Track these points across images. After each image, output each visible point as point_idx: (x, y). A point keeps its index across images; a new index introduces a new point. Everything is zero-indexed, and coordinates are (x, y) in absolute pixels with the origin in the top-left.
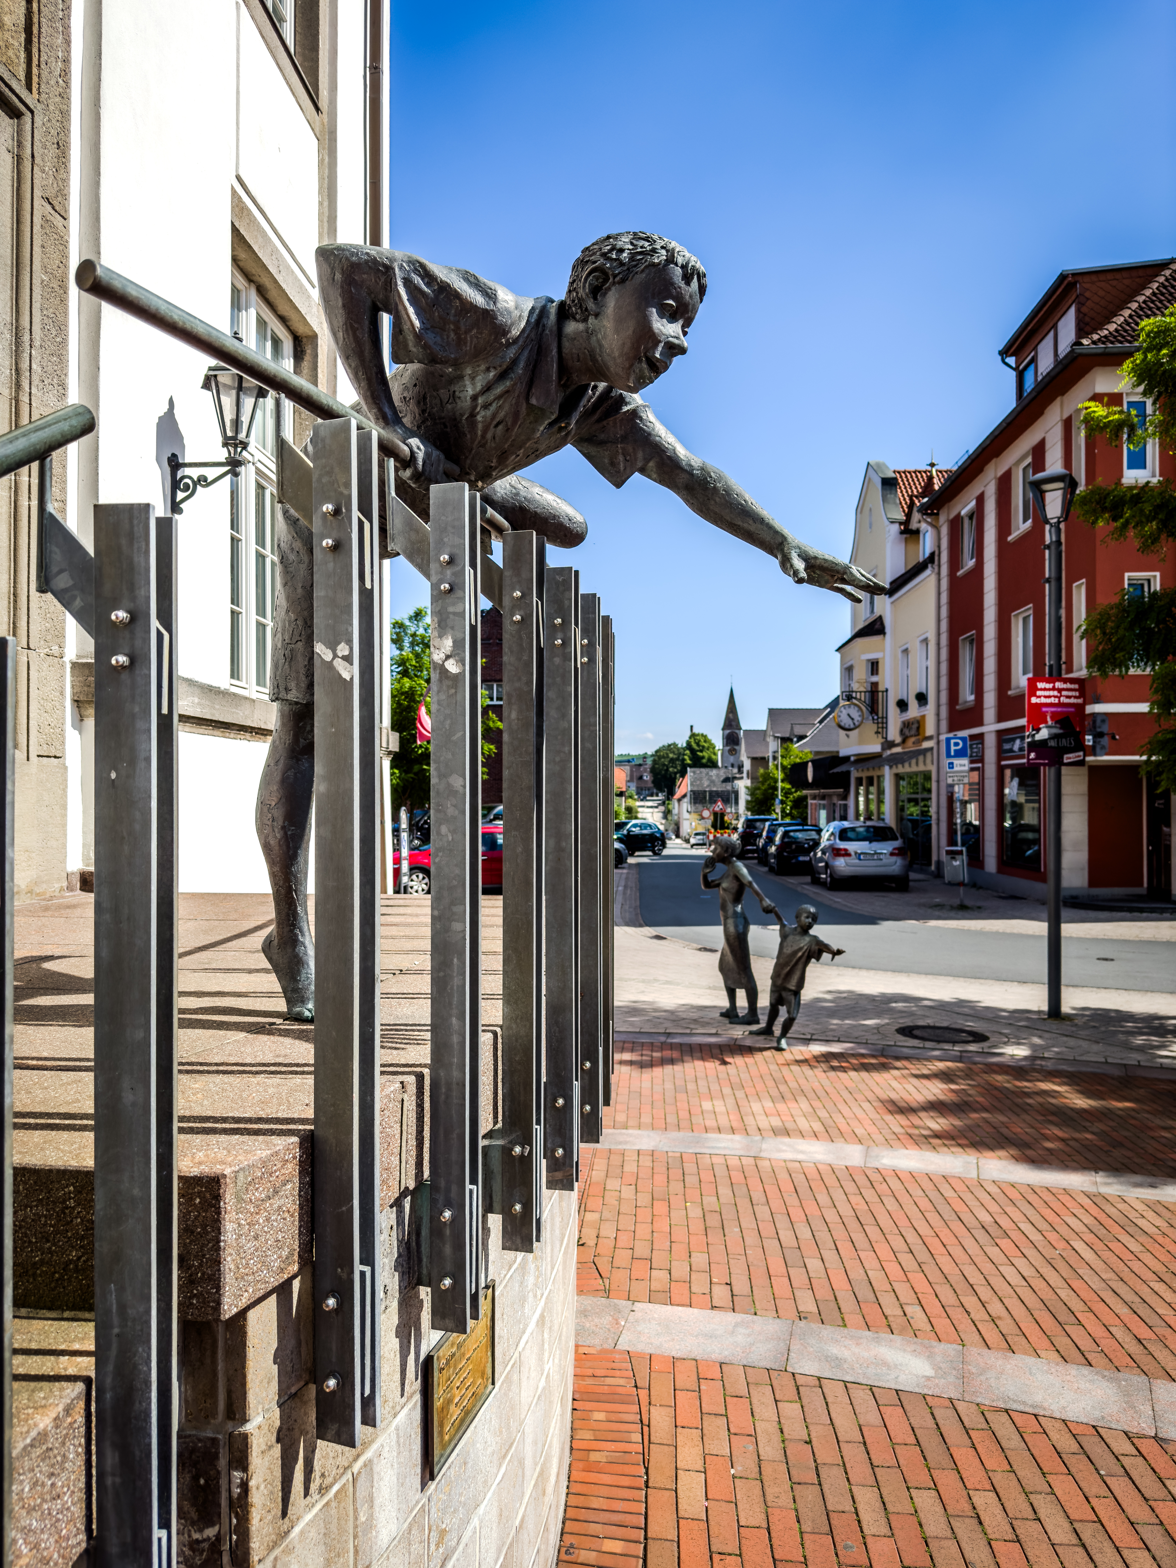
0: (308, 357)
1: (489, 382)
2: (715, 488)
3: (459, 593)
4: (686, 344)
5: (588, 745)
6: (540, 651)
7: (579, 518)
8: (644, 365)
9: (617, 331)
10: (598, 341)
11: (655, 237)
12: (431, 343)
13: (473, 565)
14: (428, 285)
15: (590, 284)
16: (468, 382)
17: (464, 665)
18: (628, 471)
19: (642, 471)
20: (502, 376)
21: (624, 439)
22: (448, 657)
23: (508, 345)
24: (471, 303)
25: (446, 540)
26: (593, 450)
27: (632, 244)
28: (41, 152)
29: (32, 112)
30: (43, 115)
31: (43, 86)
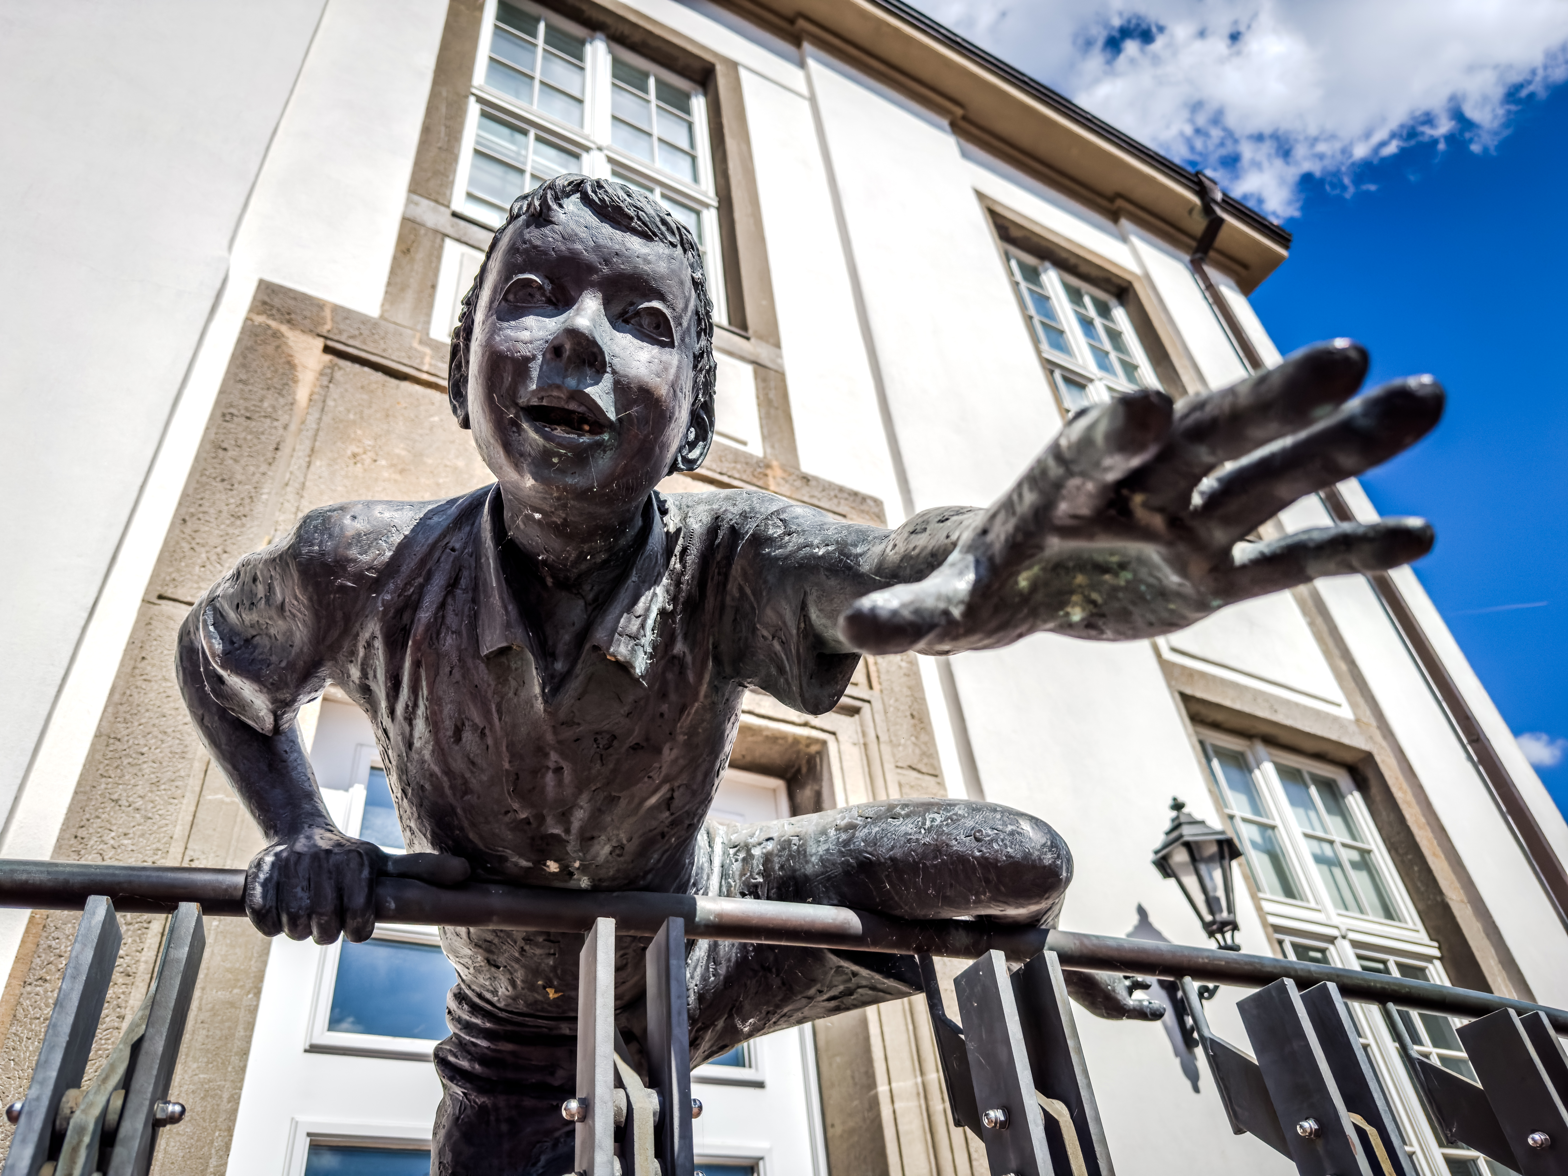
28: (892, 729)
29: (869, 702)
30: (886, 699)
31: (883, 677)
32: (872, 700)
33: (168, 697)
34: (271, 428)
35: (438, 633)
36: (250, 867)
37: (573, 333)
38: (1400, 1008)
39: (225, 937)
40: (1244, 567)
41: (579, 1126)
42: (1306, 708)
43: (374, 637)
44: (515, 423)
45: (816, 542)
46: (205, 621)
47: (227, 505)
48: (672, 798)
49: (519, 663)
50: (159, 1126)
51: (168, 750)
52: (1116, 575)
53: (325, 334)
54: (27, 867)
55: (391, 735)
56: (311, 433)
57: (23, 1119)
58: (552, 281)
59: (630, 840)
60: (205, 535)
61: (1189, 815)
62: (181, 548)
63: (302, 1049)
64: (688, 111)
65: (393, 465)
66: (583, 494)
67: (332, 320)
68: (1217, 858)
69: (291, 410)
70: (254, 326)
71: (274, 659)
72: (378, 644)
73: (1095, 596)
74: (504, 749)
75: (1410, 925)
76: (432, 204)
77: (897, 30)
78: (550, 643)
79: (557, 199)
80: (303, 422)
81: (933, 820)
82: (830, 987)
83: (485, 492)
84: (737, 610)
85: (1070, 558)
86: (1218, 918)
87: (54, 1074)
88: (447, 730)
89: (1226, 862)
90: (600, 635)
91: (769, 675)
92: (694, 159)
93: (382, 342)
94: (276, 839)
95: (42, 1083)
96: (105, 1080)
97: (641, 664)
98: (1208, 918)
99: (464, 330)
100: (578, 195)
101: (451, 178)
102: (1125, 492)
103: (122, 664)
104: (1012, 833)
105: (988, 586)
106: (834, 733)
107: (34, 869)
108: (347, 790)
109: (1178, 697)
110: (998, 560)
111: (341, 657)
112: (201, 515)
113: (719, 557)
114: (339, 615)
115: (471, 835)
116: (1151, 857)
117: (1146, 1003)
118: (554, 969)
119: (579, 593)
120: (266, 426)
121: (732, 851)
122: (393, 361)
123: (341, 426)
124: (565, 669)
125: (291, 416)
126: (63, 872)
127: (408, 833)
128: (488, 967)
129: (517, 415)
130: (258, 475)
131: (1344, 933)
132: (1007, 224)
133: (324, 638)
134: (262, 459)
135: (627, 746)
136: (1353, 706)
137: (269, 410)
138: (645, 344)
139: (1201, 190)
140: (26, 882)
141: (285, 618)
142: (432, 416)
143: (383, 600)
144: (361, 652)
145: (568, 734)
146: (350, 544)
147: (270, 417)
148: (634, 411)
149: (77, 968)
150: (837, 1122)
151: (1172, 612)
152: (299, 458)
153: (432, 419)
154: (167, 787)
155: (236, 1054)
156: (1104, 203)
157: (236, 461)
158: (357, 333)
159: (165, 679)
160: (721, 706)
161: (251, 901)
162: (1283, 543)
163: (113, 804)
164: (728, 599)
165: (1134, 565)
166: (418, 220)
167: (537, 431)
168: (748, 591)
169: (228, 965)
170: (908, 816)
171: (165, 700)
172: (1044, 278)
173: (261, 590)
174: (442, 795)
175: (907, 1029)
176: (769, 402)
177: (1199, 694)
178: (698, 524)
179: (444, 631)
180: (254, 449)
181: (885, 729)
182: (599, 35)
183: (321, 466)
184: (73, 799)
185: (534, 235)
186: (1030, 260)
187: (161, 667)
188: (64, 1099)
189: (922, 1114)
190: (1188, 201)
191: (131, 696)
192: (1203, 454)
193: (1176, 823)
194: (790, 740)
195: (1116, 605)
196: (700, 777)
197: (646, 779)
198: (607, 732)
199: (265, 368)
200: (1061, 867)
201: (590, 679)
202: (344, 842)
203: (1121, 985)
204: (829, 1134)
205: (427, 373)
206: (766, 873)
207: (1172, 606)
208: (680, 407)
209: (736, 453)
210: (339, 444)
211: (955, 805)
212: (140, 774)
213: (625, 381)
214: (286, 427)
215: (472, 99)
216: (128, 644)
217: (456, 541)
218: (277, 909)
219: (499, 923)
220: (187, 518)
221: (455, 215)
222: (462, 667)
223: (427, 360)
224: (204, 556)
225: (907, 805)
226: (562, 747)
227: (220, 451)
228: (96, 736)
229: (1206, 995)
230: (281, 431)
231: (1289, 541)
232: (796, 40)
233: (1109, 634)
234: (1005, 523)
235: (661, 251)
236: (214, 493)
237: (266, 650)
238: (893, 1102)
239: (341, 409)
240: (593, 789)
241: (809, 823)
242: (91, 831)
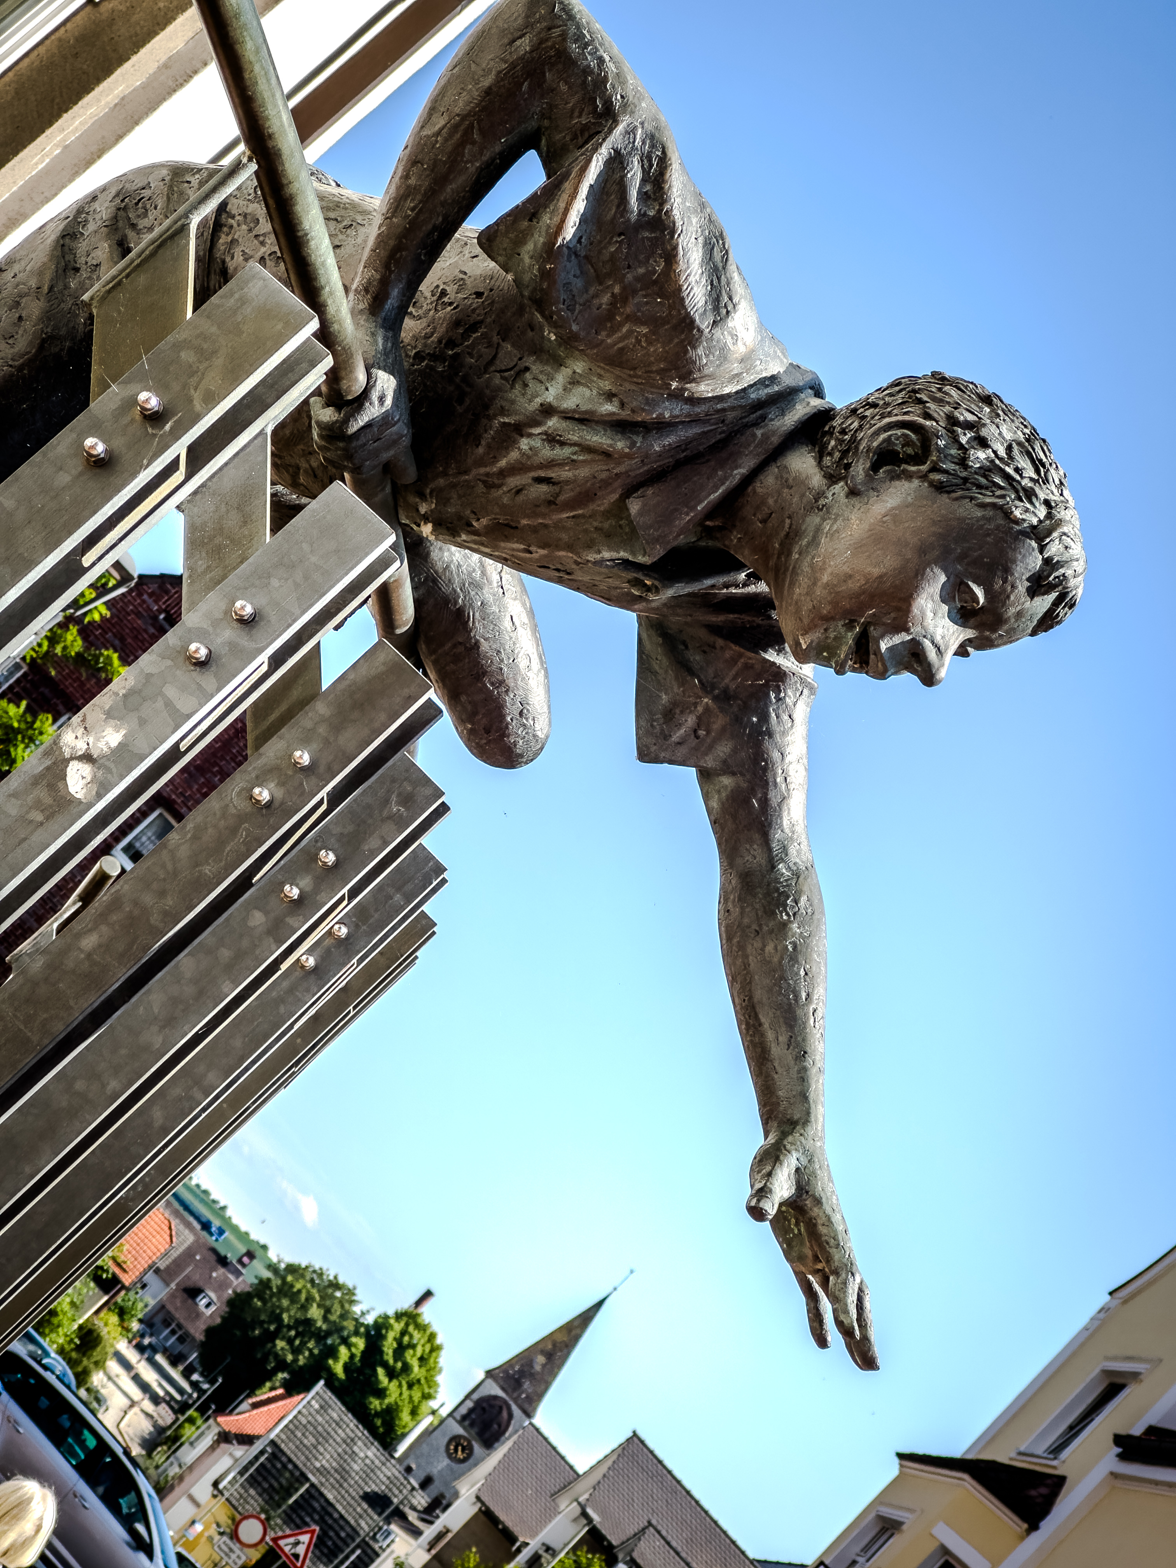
1: (592, 413)
2: (784, 925)
3: (207, 679)
4: (942, 674)
5: (158, 1115)
6: (244, 883)
7: (541, 727)
8: (850, 638)
9: (859, 547)
10: (818, 530)
11: (1054, 476)
12: (562, 277)
13: (276, 661)
14: (644, 197)
15: (888, 440)
16: (561, 377)
17: (99, 796)
18: (682, 751)
19: (705, 775)
20: (621, 426)
21: (724, 698)
22: (87, 758)
23: (677, 396)
24: (679, 289)
25: (275, 582)
26: (661, 661)
27: (1009, 449)
222: (610, 478)
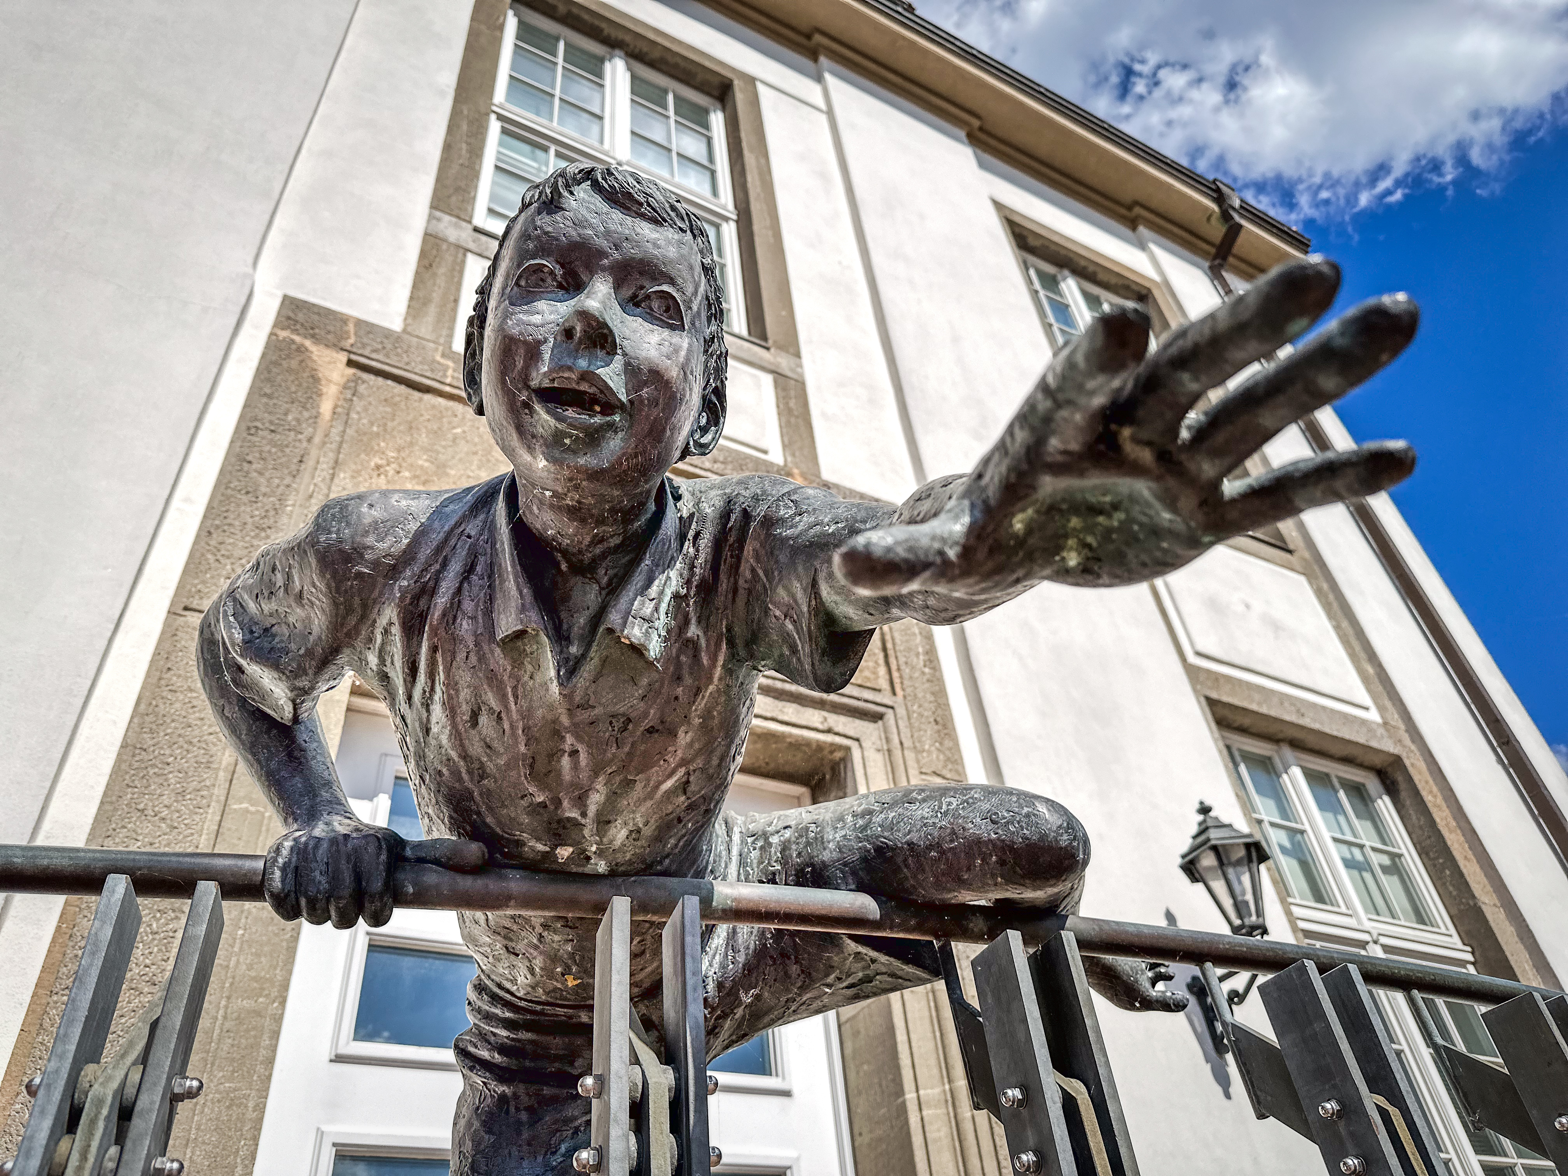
0: (1403, 786)
28: (916, 735)
29: (892, 708)
30: (909, 704)
31: (906, 682)
32: (896, 706)
33: (193, 707)
34: (295, 441)
35: (455, 618)
36: (269, 852)
37: (584, 315)
38: (1425, 996)
39: (250, 947)
40: (1233, 501)
41: (594, 1102)
42: (1332, 711)
43: (391, 624)
44: (526, 405)
45: (826, 520)
46: (225, 612)
47: (252, 517)
48: (688, 782)
49: (535, 647)
50: (177, 1101)
51: (193, 760)
52: (1109, 516)
53: (349, 348)
54: (50, 853)
55: (408, 721)
56: (334, 446)
57: (41, 1093)
58: (563, 266)
59: (646, 824)
60: (229, 547)
61: (1216, 818)
62: (207, 559)
63: (327, 1058)
64: (707, 126)
65: (415, 477)
66: (595, 475)
67: (356, 334)
68: (1245, 862)
69: (315, 423)
70: (278, 340)
71: (293, 646)
72: (396, 630)
73: (1090, 539)
74: (520, 732)
75: (1443, 930)
76: (454, 220)
77: (913, 43)
78: (565, 627)
79: (567, 186)
80: (326, 436)
81: (950, 804)
82: (848, 975)
83: (500, 480)
84: (750, 592)
85: (1064, 500)
86: (1247, 921)
87: (73, 1048)
88: (464, 714)
89: (1255, 865)
90: (614, 618)
91: (782, 655)
92: (713, 173)
93: (404, 356)
94: (295, 826)
95: (61, 1057)
96: (123, 1056)
97: (655, 648)
98: (1237, 922)
99: (479, 317)
100: (589, 182)
101: (472, 194)
102: (1113, 427)
103: (148, 675)
104: (1028, 815)
105: (983, 528)
106: (858, 740)
107: (56, 854)
108: (371, 800)
109: (1203, 700)
110: (992, 502)
111: (359, 644)
112: (226, 528)
113: (731, 540)
114: (357, 601)
115: (489, 820)
116: (1179, 861)
117: (1169, 994)
118: (572, 956)
119: (593, 578)
120: (290, 439)
121: (750, 840)
122: (416, 373)
123: (365, 439)
124: (581, 652)
125: (315, 428)
126: (84, 859)
127: (426, 820)
128: (507, 955)
129: (530, 399)
130: (282, 487)
131: (1375, 938)
132: (1025, 233)
133: (342, 625)
134: (286, 471)
135: (642, 729)
136: (1381, 709)
137: (294, 423)
138: (656, 327)
139: (1220, 198)
140: (48, 867)
141: (303, 606)
142: (454, 428)
143: (400, 587)
144: (379, 639)
145: (583, 716)
146: (367, 532)
147: (294, 430)
148: (645, 392)
149: (96, 944)
150: (865, 1131)
151: (1165, 551)
152: (323, 470)
153: (455, 431)
154: (193, 796)
155: (261, 1063)
156: (1123, 211)
157: (261, 473)
158: (380, 346)
159: (191, 690)
160: (735, 690)
161: (270, 885)
162: (1270, 476)
163: (139, 814)
164: (741, 582)
165: (1126, 504)
166: (441, 235)
167: (548, 412)
168: (761, 573)
169: (253, 974)
170: (924, 800)
171: (191, 711)
172: (1063, 286)
173: (279, 578)
174: (460, 780)
175: (935, 1037)
176: (790, 411)
177: (1225, 699)
178: (710, 508)
179: (460, 616)
180: (279, 461)
181: (909, 735)
182: (617, 52)
183: (344, 478)
184: (99, 809)
185: (545, 221)
186: (1049, 269)
187: (186, 678)
188: (83, 1073)
189: (950, 1122)
190: (1206, 208)
191: (157, 706)
192: (1188, 382)
193: (1203, 826)
194: (814, 746)
195: (1111, 547)
196: (715, 761)
197: (662, 762)
198: (623, 715)
199: (289, 383)
200: (1078, 850)
201: (604, 661)
202: (362, 827)
203: (1145, 977)
204: (857, 1144)
205: (450, 385)
206: (784, 861)
207: (1165, 545)
208: (691, 389)
209: (757, 461)
210: (363, 456)
211: (971, 789)
212: (165, 784)
213: (635, 362)
214: (309, 440)
215: (493, 117)
216: (154, 655)
217: (472, 528)
218: (295, 892)
219: (516, 907)
220: (212, 530)
221: (476, 230)
222: (478, 652)
223: (450, 372)
224: (229, 567)
225: (923, 790)
226: (576, 730)
227: (245, 464)
228: (122, 747)
229: (1236, 1000)
230: (305, 444)
231: (1277, 474)
232: (813, 55)
233: (1105, 579)
234: (998, 465)
235: (670, 236)
236: (238, 506)
237: (285, 638)
238: (920, 1110)
239: (365, 421)
240: (609, 771)
241: (827, 810)
242: (117, 840)
